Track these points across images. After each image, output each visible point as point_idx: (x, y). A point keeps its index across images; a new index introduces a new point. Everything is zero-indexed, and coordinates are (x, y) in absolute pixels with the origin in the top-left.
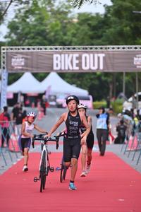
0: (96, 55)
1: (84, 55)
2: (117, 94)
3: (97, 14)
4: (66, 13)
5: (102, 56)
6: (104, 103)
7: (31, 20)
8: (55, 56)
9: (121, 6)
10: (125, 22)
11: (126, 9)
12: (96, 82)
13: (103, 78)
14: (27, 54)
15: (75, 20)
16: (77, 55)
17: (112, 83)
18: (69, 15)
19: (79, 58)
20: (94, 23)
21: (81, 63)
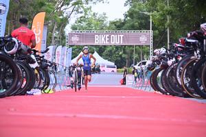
0: (119, 36)
1: (112, 36)
2: (130, 65)
3: (120, 19)
5: (122, 36)
6: (123, 69)
7: (84, 24)
8: (96, 36)
9: (133, 11)
10: (135, 20)
11: (136, 12)
12: (119, 59)
13: (123, 56)
14: (80, 35)
15: (108, 25)
17: (128, 59)
19: (109, 37)
20: (118, 24)
21: (110, 40)
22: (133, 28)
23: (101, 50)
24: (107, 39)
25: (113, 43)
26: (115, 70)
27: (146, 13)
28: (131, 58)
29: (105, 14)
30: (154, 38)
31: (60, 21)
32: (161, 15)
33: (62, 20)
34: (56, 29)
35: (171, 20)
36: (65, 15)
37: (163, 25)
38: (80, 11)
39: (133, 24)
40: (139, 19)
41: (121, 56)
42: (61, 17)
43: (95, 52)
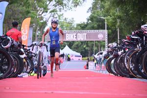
0: (83, 34)
1: (78, 34)
2: (91, 55)
3: (84, 23)
4: (72, 24)
5: (85, 34)
6: (87, 58)
8: (67, 34)
9: (93, 16)
10: (95, 23)
11: (95, 17)
12: (84, 50)
15: (75, 26)
16: (75, 34)
17: (90, 51)
18: (73, 24)
19: (76, 35)
20: (82, 26)
21: (77, 37)
22: (93, 28)
23: (71, 44)
24: (75, 37)
25: (79, 39)
26: (81, 58)
27: (102, 18)
28: (92, 50)
29: (73, 19)
30: (109, 35)
31: (41, 24)
32: (113, 19)
33: (43, 23)
34: (38, 30)
35: (120, 22)
36: (44, 20)
37: (114, 26)
38: (55, 16)
39: (93, 26)
40: (97, 22)
41: (85, 48)
42: (42, 21)
43: (67, 46)
